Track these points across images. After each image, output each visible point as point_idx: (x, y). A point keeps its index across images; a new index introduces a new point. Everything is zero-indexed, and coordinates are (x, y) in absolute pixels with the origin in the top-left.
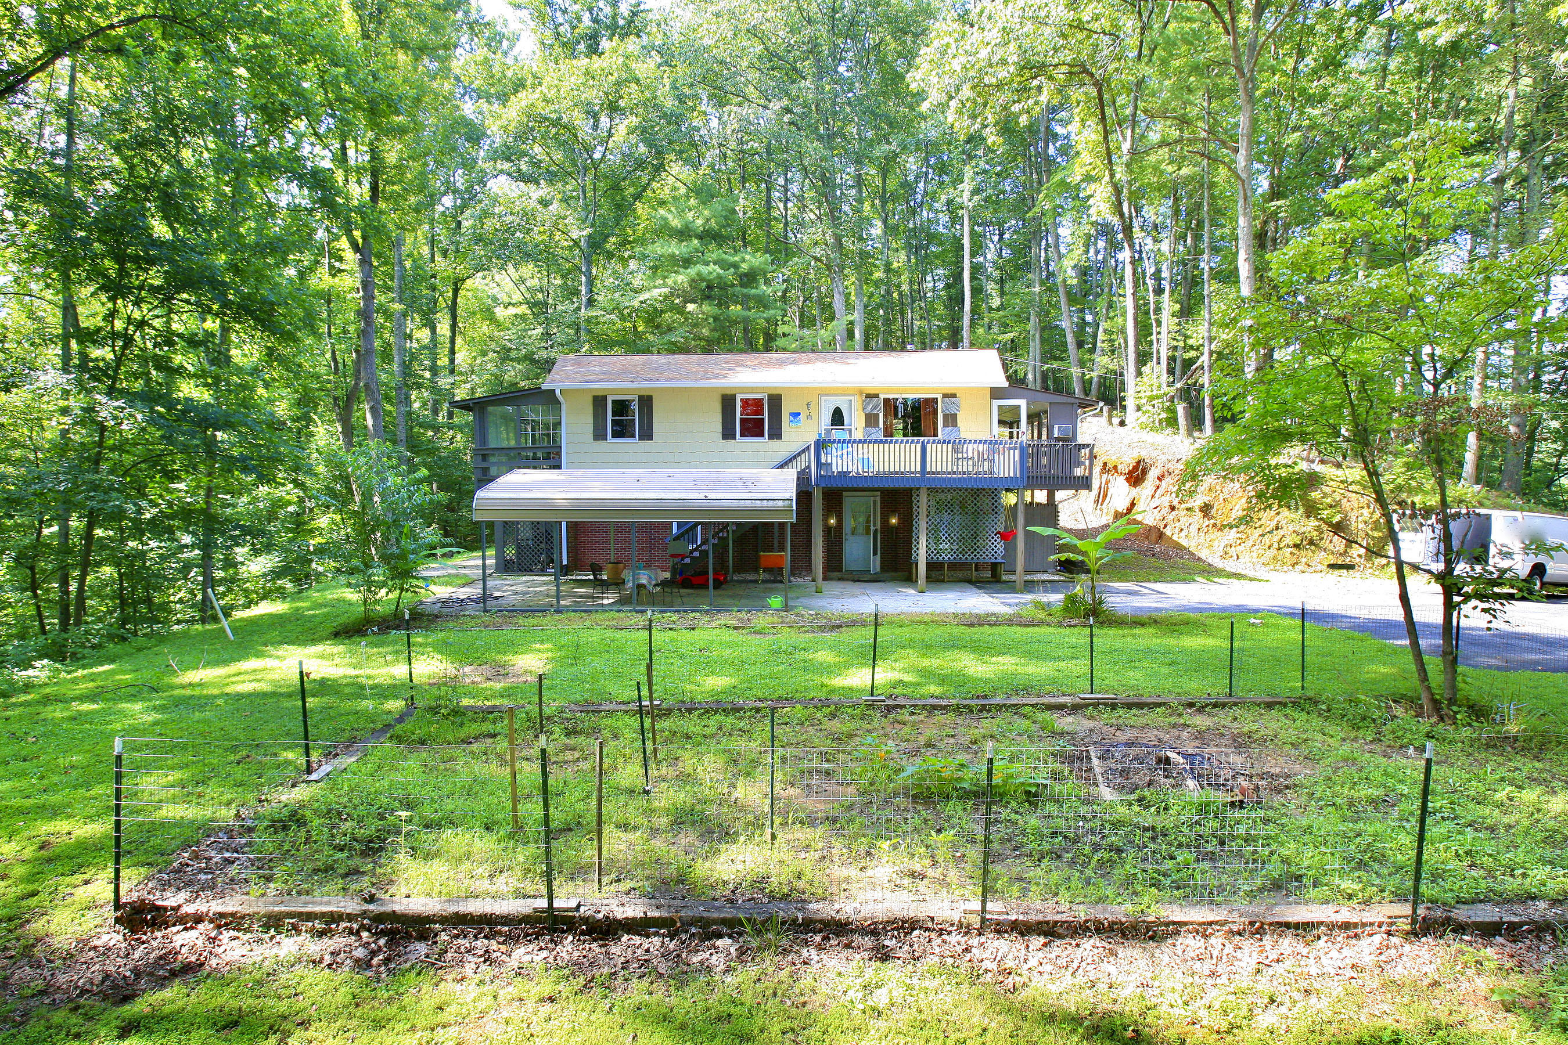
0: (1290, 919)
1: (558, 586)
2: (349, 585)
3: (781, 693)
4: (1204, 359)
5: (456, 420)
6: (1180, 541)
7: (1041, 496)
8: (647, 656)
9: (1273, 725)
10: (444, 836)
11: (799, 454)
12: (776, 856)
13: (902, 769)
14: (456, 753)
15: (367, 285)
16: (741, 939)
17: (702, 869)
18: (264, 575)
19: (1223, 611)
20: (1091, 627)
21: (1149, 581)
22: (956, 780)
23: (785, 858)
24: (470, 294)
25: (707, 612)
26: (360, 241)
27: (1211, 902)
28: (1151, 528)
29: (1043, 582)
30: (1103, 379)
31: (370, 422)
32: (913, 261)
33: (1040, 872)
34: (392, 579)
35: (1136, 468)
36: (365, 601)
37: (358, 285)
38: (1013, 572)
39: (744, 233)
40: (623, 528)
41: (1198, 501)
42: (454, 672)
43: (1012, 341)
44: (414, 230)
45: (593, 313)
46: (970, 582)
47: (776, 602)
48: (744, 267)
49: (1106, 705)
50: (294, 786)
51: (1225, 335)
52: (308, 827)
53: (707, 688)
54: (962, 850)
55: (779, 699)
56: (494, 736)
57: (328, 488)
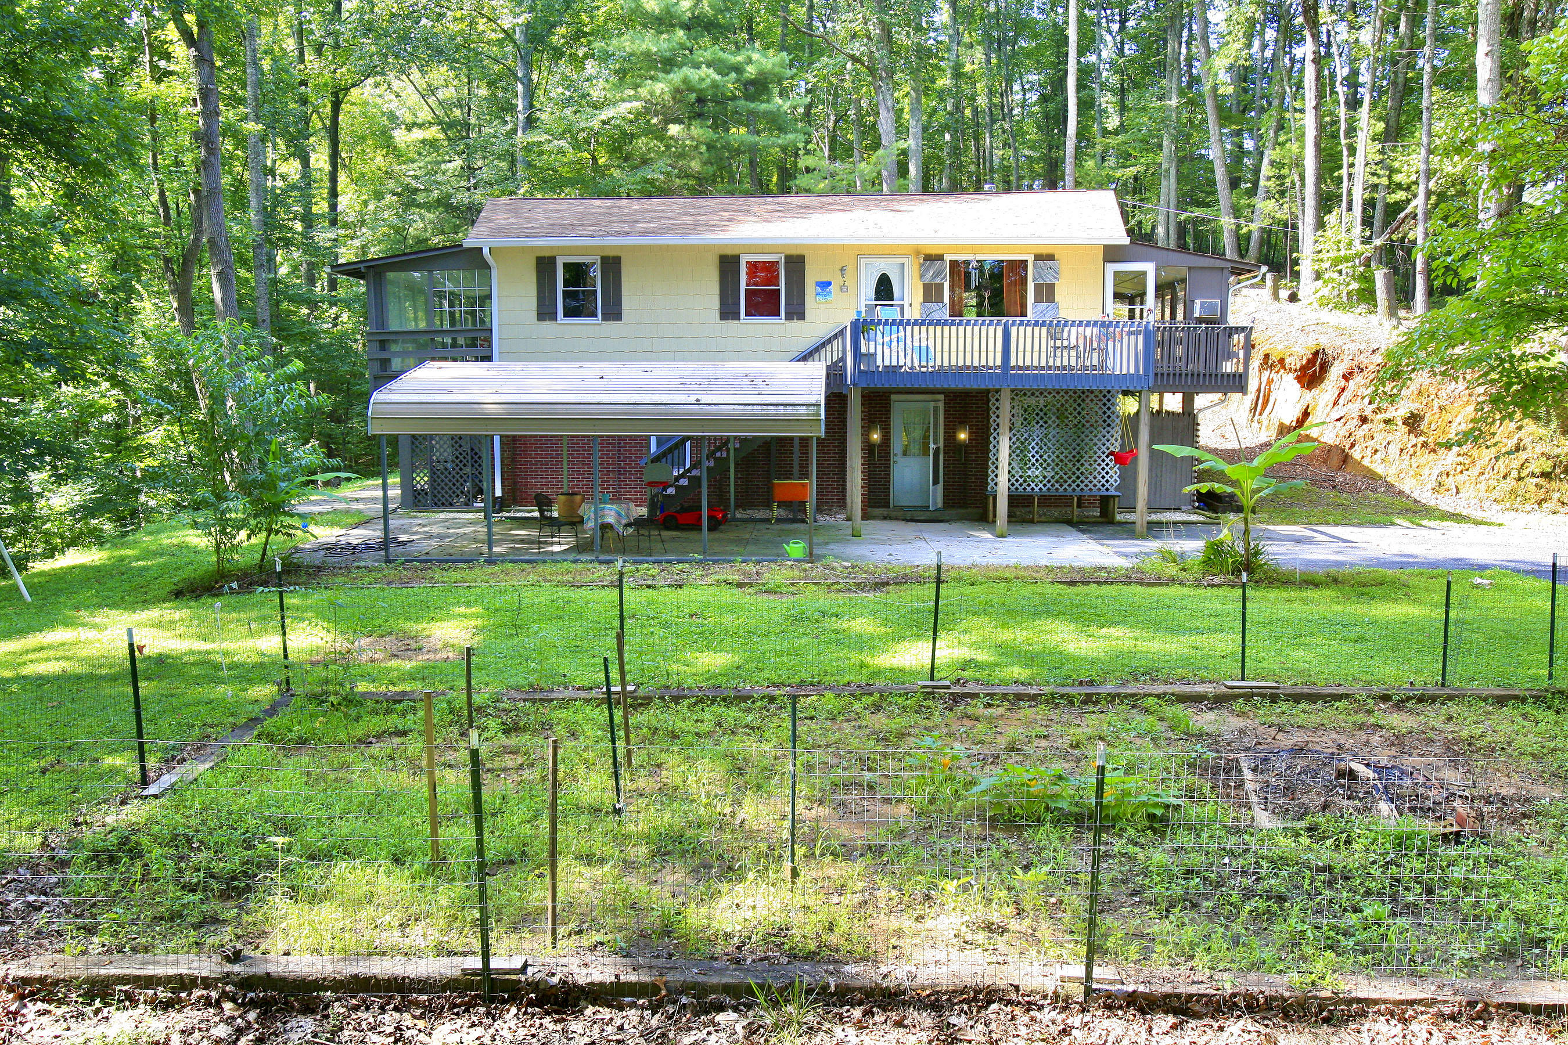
0: (1528, 1000)
1: (489, 526)
2: (195, 525)
3: (803, 675)
4: (1419, 202)
5: (341, 292)
6: (1373, 467)
7: (1173, 402)
8: (616, 623)
9: (1506, 728)
10: (336, 871)
11: (829, 341)
12: (799, 900)
13: (973, 783)
14: (351, 757)
15: (207, 95)
16: (751, 1013)
17: (695, 916)
18: (72, 512)
19: (1432, 567)
20: (1244, 586)
21: (1327, 524)
22: (1051, 797)
23: (811, 902)
24: (356, 110)
25: (699, 562)
26: (195, 30)
27: (1413, 974)
28: (1330, 450)
29: (1175, 523)
30: (1267, 233)
31: (217, 294)
32: (994, 61)
33: (1167, 926)
34: (256, 516)
35: (1311, 362)
36: (218, 546)
37: (194, 94)
38: (1132, 509)
39: (750, 21)
40: (581, 446)
41: (1401, 410)
42: (346, 645)
43: (1136, 179)
44: (274, 14)
45: (535, 137)
46: (1069, 522)
47: (796, 549)
48: (751, 71)
49: (1263, 696)
50: (123, 803)
51: (1452, 167)
52: (146, 859)
53: (701, 669)
54: (1058, 893)
55: (802, 684)
56: (404, 733)
57: (160, 388)
